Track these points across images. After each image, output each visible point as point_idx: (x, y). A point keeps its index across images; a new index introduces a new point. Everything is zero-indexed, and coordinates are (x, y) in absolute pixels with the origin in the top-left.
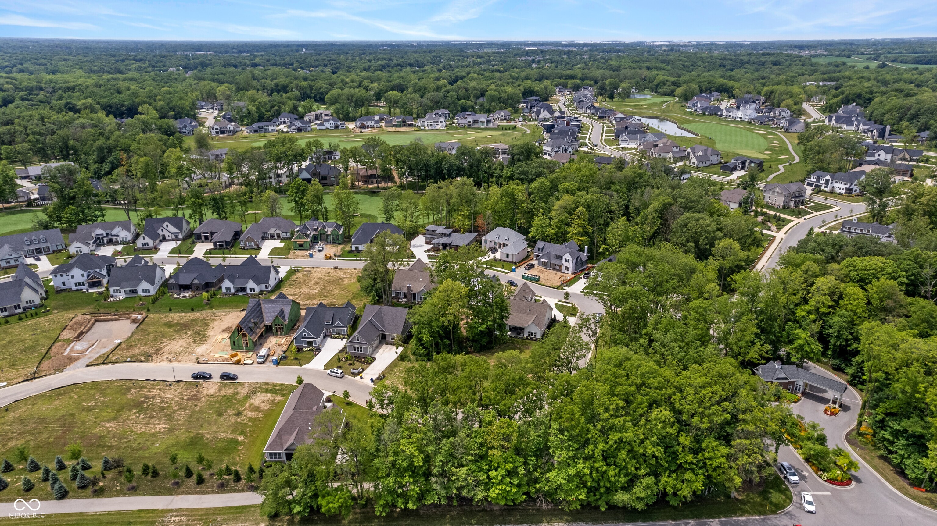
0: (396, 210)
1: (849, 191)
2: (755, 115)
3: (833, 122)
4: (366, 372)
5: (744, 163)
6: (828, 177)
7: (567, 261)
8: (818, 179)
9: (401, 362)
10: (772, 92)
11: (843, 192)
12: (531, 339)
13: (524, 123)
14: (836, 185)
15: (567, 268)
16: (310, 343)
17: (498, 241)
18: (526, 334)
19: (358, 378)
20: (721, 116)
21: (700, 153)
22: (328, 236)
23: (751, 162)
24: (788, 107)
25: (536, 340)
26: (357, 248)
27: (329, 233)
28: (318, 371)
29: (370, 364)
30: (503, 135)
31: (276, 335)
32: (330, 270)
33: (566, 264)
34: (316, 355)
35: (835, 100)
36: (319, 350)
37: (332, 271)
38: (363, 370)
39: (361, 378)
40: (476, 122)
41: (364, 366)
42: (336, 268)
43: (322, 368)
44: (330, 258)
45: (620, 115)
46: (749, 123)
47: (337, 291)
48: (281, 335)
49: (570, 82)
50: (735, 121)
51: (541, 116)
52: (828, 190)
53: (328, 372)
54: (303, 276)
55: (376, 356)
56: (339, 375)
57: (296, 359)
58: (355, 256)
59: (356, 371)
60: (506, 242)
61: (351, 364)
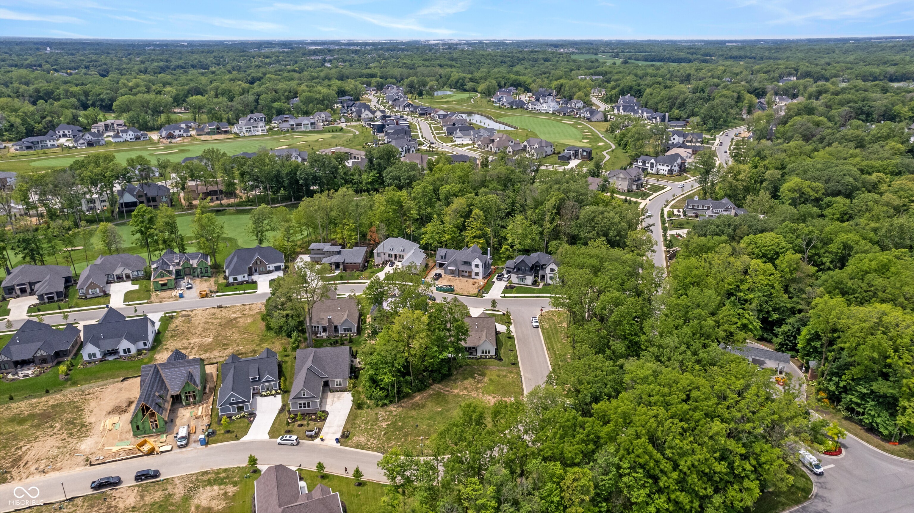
0: (267, 230)
1: (671, 172)
2: (557, 107)
3: (621, 111)
4: (324, 430)
5: (576, 152)
6: (653, 161)
7: (477, 266)
8: (644, 163)
9: (359, 411)
10: (562, 85)
11: (666, 173)
12: (486, 357)
13: (349, 124)
14: (659, 167)
15: (477, 274)
16: (240, 409)
17: (393, 253)
18: (479, 353)
19: (317, 441)
20: (527, 109)
21: (536, 145)
22: (194, 269)
23: (583, 151)
24: (580, 98)
25: (491, 358)
26: (235, 279)
27: (195, 265)
28: (263, 442)
29: (325, 420)
30: (333, 137)
31: (188, 405)
32: (213, 311)
33: (475, 270)
34: (251, 422)
35: (614, 92)
36: (253, 415)
37: (217, 311)
38: (320, 430)
39: (322, 440)
40: (299, 125)
41: (319, 424)
42: (220, 307)
43: (267, 437)
44: (206, 296)
45: (442, 112)
46: (554, 114)
47: (236, 336)
48: (195, 404)
49: (374, 81)
50: (541, 113)
51: (363, 115)
52: (653, 172)
53: (278, 440)
54: (183, 322)
55: (328, 408)
56: (294, 443)
57: (228, 432)
58: (236, 289)
59: (313, 433)
60: (401, 253)
61: (301, 425)
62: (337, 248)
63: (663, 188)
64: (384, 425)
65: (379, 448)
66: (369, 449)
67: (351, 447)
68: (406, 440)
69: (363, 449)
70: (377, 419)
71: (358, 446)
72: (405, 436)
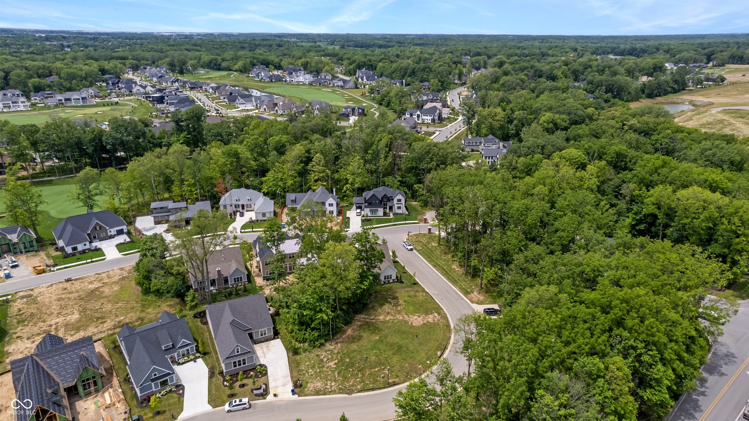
1: (433, 120)
2: (312, 79)
3: (365, 80)
4: (271, 385)
5: (353, 109)
6: (418, 113)
8: (411, 115)
9: (298, 357)
10: (307, 63)
11: (430, 122)
12: (389, 282)
13: (122, 99)
14: (424, 117)
16: (164, 383)
17: (240, 203)
18: (382, 278)
19: (270, 398)
20: (286, 81)
21: (318, 106)
22: (15, 244)
23: (359, 108)
24: (327, 71)
25: (394, 281)
26: (75, 249)
27: (16, 240)
28: (206, 415)
29: (266, 374)
30: (112, 110)
31: (89, 394)
32: (61, 285)
34: (182, 395)
35: (351, 67)
36: (180, 387)
37: (68, 285)
38: (267, 385)
39: (275, 395)
41: (263, 379)
42: (68, 280)
43: (209, 408)
44: (44, 271)
45: (213, 85)
46: (311, 84)
47: (109, 307)
48: (97, 391)
49: (127, 62)
50: (298, 84)
51: (134, 90)
52: (420, 122)
53: (227, 407)
54: (27, 303)
55: (263, 361)
56: (247, 406)
57: (158, 413)
58: (79, 259)
59: (261, 391)
60: (249, 203)
61: (243, 386)
62: (183, 204)
63: (434, 133)
64: (332, 364)
65: (340, 389)
66: (330, 393)
67: (310, 395)
68: (363, 375)
69: (325, 394)
70: (322, 360)
71: (317, 393)
72: (359, 371)
